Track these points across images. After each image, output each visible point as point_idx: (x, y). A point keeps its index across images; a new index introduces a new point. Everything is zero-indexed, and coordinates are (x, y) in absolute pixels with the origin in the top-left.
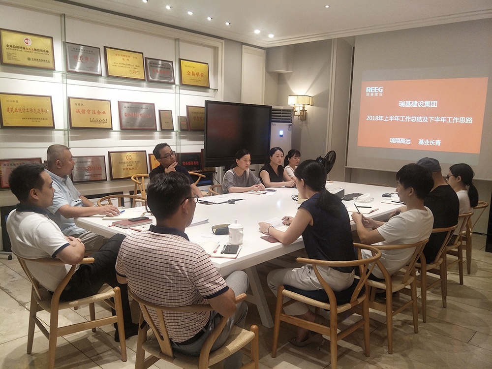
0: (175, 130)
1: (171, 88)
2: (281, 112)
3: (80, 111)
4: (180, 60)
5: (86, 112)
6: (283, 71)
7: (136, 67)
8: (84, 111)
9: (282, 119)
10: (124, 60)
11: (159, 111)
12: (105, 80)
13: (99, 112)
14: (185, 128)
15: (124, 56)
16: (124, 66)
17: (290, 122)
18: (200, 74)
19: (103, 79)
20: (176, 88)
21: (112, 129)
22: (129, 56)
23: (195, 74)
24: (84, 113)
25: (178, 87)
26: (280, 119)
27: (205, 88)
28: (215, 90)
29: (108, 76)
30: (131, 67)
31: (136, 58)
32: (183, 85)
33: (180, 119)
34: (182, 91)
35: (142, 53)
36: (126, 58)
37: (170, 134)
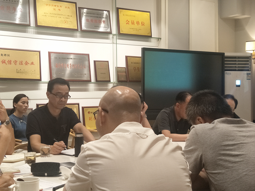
0: (112, 81)
1: (107, 38)
2: (237, 59)
3: (6, 62)
4: (118, 9)
5: (12, 62)
7: (68, 17)
8: (10, 62)
9: (238, 67)
10: (55, 10)
11: (95, 62)
12: (35, 30)
13: (27, 63)
14: (123, 79)
15: (55, 6)
16: (55, 16)
17: (248, 70)
18: (140, 23)
19: (32, 30)
20: (113, 38)
21: (40, 80)
22: (61, 6)
23: (135, 23)
24: (10, 64)
25: (115, 37)
26: (236, 67)
27: (147, 37)
28: (159, 39)
29: (38, 26)
30: (62, 16)
31: (69, 8)
32: (122, 35)
33: (118, 70)
34: (119, 41)
35: (76, 3)
36: (57, 8)
37: (107, 86)
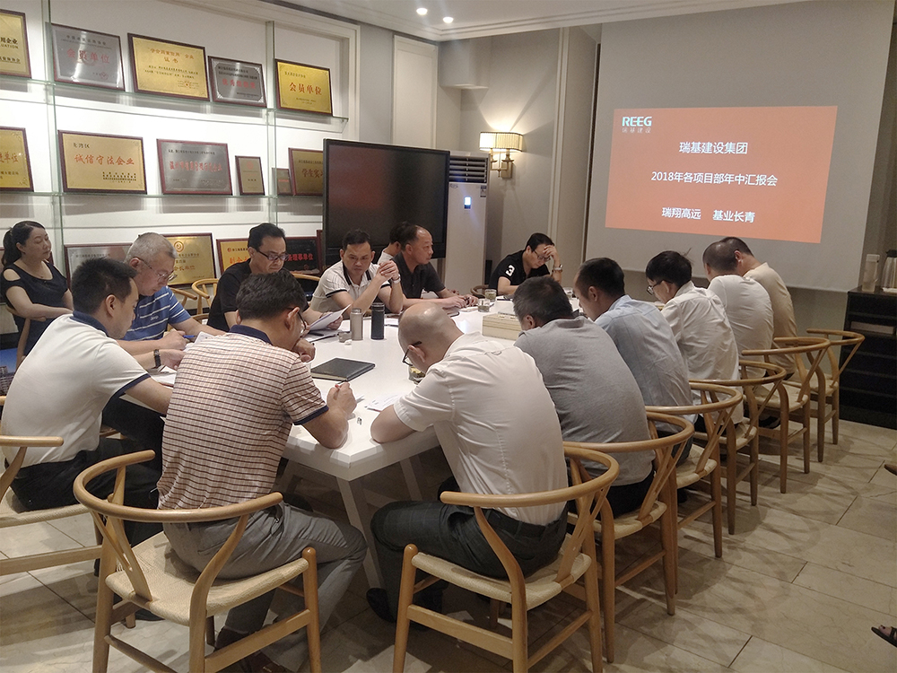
0: (267, 194)
1: (259, 116)
2: (467, 163)
3: (84, 158)
4: (276, 61)
5: (94, 159)
6: (470, 86)
7: (190, 75)
8: (90, 159)
9: (469, 175)
10: (167, 60)
11: (237, 158)
12: (131, 99)
13: (120, 162)
14: (286, 190)
15: (168, 53)
16: (167, 72)
17: (483, 182)
18: (314, 89)
19: (128, 97)
20: (267, 115)
21: (145, 192)
22: (178, 54)
23: (306, 89)
24: (92, 162)
25: (271, 113)
26: (465, 175)
27: (324, 115)
28: (344, 119)
29: (137, 91)
30: (180, 74)
31: (192, 57)
32: (283, 110)
33: (277, 172)
34: (279, 121)
35: (203, 48)
36: (171, 58)
37: (258, 202)
